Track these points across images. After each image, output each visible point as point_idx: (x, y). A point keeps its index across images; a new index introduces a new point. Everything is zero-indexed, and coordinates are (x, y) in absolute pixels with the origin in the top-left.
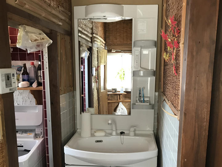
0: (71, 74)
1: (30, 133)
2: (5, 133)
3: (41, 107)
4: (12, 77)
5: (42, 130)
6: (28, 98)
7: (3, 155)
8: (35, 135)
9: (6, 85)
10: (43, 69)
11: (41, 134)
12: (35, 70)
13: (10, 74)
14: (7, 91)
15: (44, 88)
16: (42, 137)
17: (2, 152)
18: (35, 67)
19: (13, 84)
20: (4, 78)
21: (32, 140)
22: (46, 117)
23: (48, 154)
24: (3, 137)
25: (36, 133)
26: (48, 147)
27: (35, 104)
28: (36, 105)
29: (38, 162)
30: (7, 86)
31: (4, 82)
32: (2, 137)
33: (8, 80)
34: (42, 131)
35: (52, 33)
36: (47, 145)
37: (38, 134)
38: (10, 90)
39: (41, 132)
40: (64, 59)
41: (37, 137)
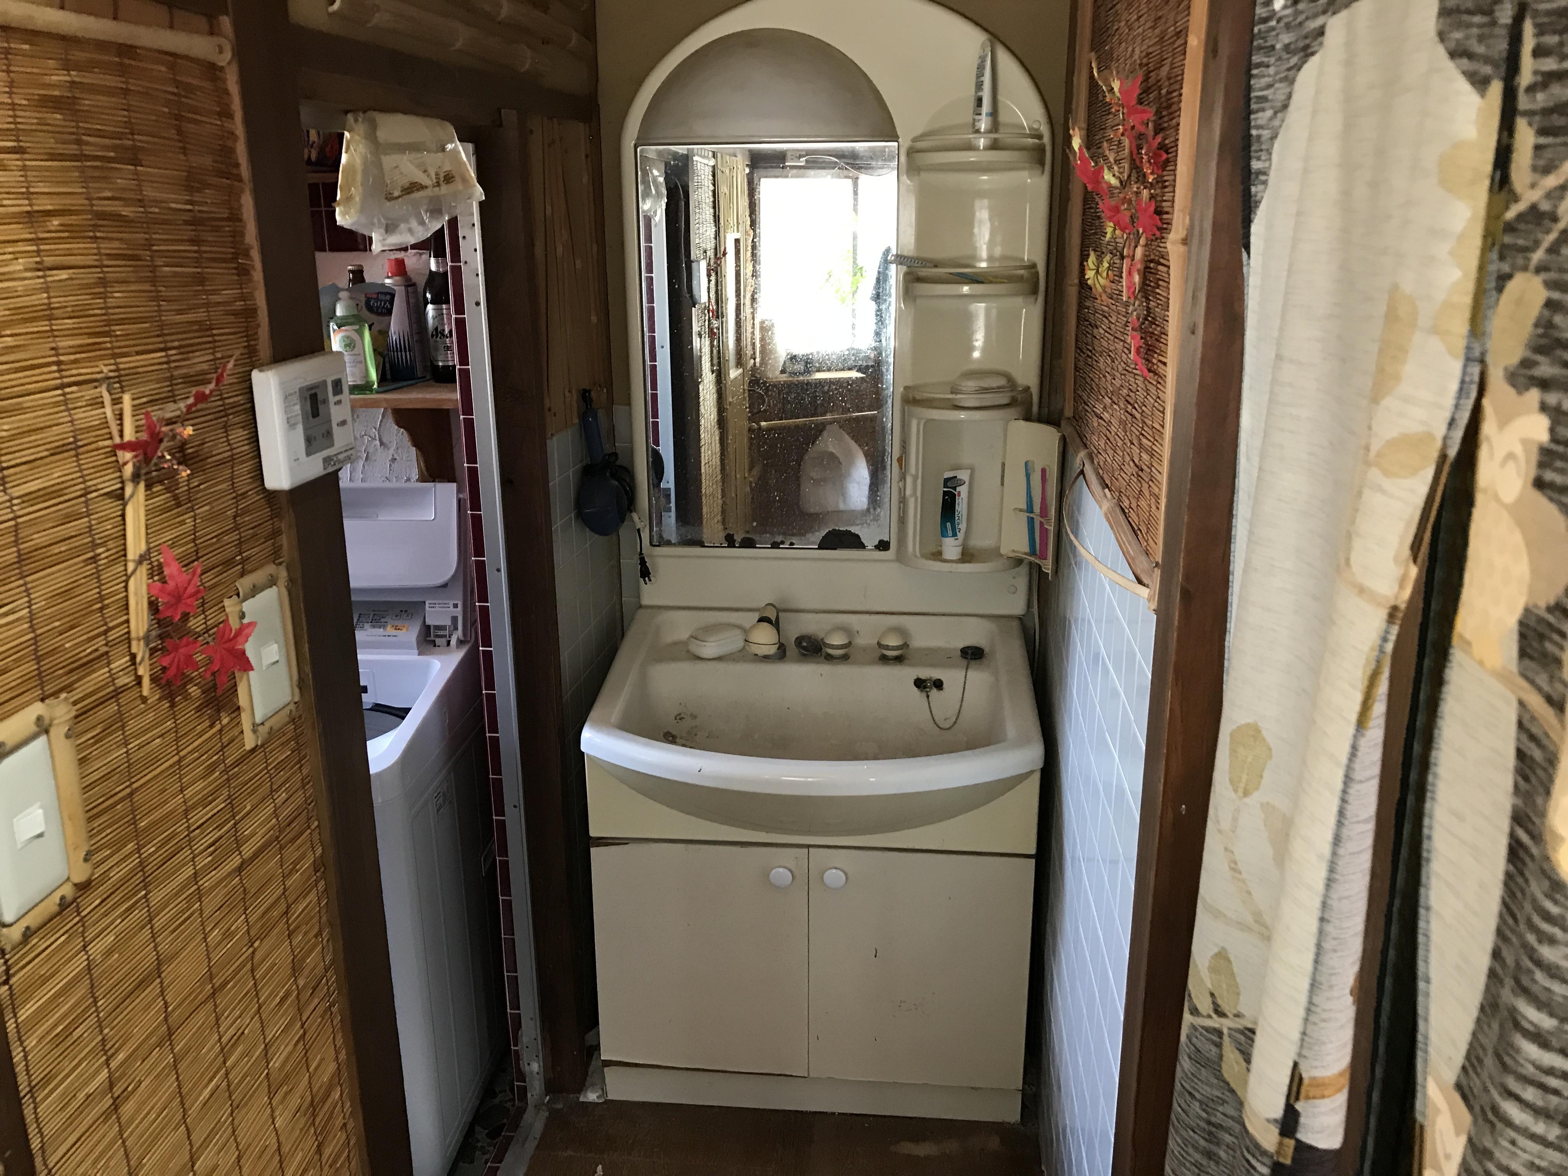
1: (397, 623)
2: (308, 669)
3: (447, 491)
4: (332, 399)
5: (456, 606)
6: (382, 443)
8: (424, 632)
9: (309, 440)
10: (460, 309)
11: (456, 629)
13: (324, 382)
14: (314, 468)
15: (468, 407)
16: (461, 643)
19: (336, 430)
20: (297, 408)
21: (412, 656)
22: (479, 550)
23: (494, 728)
24: (300, 689)
25: (429, 622)
26: (492, 698)
27: (415, 475)
28: (422, 479)
29: (442, 768)
30: (312, 444)
31: (300, 428)
32: (297, 690)
33: (315, 413)
34: (459, 612)
36: (491, 685)
37: (438, 628)
38: (327, 461)
39: (454, 619)
41: (434, 644)
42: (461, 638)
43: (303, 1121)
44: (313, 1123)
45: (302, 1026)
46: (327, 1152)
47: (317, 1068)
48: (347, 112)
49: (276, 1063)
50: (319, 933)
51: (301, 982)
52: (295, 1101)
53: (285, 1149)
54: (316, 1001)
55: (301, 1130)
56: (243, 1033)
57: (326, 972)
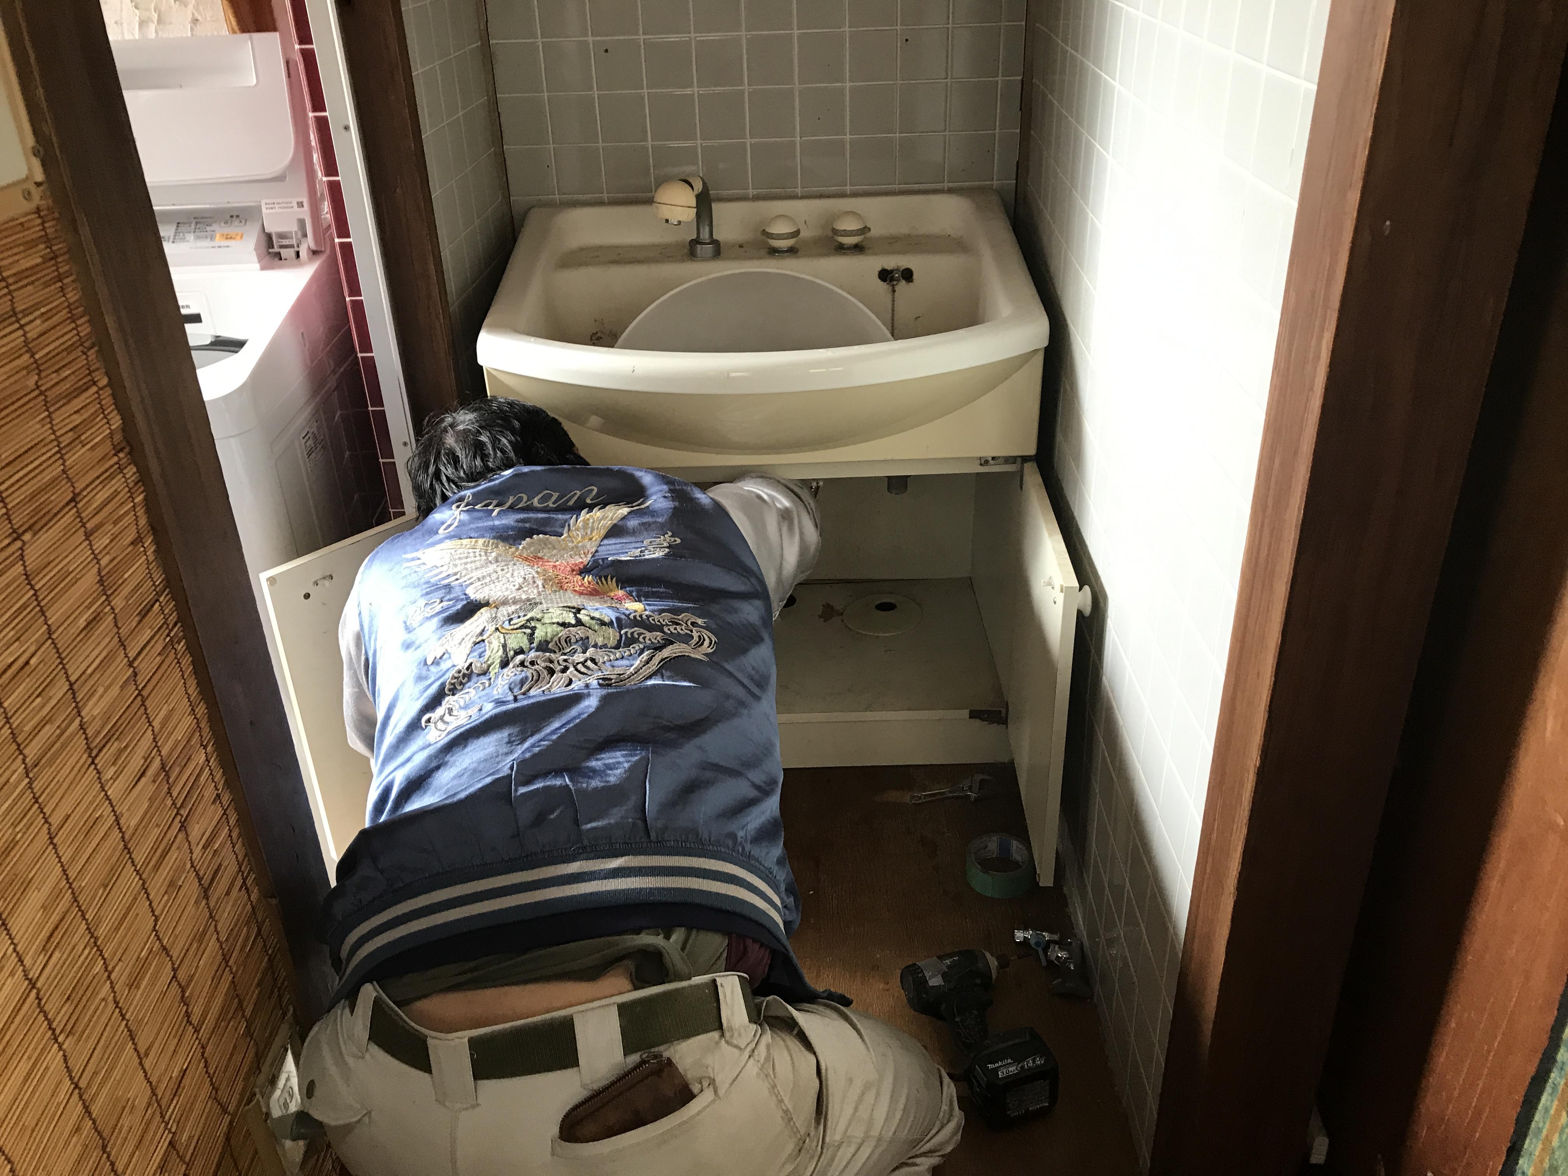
1: (227, 231)
3: (271, 42)
5: (300, 204)
8: (264, 243)
11: (305, 235)
16: (313, 253)
17: (58, 279)
21: (253, 272)
23: (367, 346)
25: (268, 229)
26: (358, 307)
29: (307, 403)
32: (36, 163)
34: (305, 213)
36: (355, 290)
37: (282, 236)
39: (302, 223)
41: (278, 256)
42: (313, 246)
43: (152, 788)
44: (169, 792)
45: (131, 664)
46: (196, 830)
47: (163, 724)
49: (93, 710)
50: (138, 541)
51: (118, 602)
52: (136, 763)
53: (130, 822)
54: (148, 634)
55: (151, 800)
57: (159, 594)
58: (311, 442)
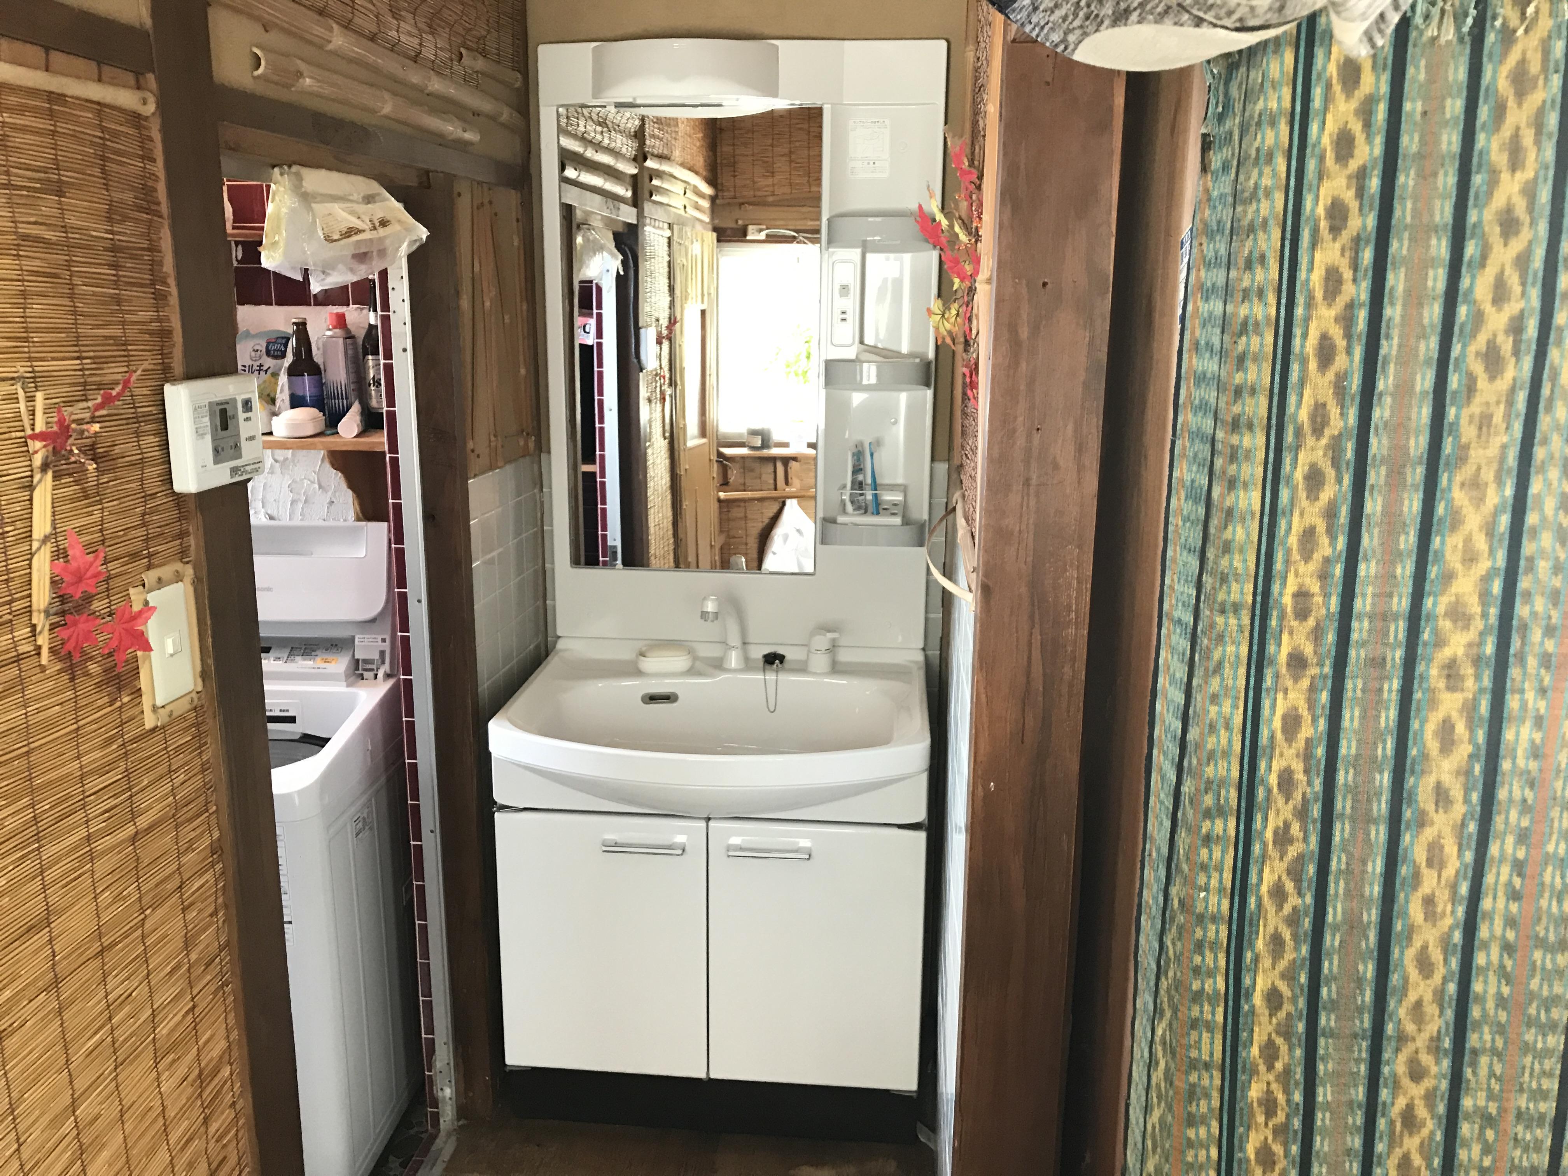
0: (523, 371)
1: (325, 656)
2: (210, 661)
3: (380, 530)
4: (242, 416)
5: (384, 640)
6: (320, 487)
7: (205, 758)
8: (353, 665)
9: (216, 451)
10: (388, 355)
11: (383, 662)
12: (350, 352)
13: (234, 400)
14: (221, 476)
15: (394, 446)
16: (388, 676)
17: (200, 747)
18: (353, 337)
19: (244, 445)
20: (207, 420)
21: (340, 688)
22: (402, 582)
23: (413, 755)
24: (203, 681)
25: (357, 656)
26: (411, 726)
27: (351, 515)
28: (358, 519)
29: (364, 793)
30: (219, 455)
31: (208, 438)
32: (200, 681)
33: (225, 426)
34: (387, 646)
35: (429, 187)
36: (410, 713)
37: (366, 661)
38: (234, 471)
39: (382, 653)
40: (488, 304)
41: (362, 677)
42: (388, 671)
43: (190, 1090)
44: (200, 1095)
45: (193, 999)
46: (213, 1127)
47: (206, 1043)
48: (274, 167)
49: (163, 1030)
50: (214, 913)
51: (193, 956)
52: (182, 1071)
53: (171, 1113)
54: (209, 977)
55: (188, 1099)
56: (130, 995)
57: (221, 951)
58: (360, 825)
